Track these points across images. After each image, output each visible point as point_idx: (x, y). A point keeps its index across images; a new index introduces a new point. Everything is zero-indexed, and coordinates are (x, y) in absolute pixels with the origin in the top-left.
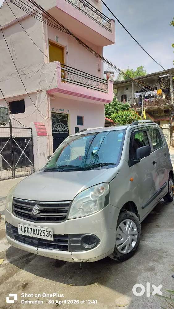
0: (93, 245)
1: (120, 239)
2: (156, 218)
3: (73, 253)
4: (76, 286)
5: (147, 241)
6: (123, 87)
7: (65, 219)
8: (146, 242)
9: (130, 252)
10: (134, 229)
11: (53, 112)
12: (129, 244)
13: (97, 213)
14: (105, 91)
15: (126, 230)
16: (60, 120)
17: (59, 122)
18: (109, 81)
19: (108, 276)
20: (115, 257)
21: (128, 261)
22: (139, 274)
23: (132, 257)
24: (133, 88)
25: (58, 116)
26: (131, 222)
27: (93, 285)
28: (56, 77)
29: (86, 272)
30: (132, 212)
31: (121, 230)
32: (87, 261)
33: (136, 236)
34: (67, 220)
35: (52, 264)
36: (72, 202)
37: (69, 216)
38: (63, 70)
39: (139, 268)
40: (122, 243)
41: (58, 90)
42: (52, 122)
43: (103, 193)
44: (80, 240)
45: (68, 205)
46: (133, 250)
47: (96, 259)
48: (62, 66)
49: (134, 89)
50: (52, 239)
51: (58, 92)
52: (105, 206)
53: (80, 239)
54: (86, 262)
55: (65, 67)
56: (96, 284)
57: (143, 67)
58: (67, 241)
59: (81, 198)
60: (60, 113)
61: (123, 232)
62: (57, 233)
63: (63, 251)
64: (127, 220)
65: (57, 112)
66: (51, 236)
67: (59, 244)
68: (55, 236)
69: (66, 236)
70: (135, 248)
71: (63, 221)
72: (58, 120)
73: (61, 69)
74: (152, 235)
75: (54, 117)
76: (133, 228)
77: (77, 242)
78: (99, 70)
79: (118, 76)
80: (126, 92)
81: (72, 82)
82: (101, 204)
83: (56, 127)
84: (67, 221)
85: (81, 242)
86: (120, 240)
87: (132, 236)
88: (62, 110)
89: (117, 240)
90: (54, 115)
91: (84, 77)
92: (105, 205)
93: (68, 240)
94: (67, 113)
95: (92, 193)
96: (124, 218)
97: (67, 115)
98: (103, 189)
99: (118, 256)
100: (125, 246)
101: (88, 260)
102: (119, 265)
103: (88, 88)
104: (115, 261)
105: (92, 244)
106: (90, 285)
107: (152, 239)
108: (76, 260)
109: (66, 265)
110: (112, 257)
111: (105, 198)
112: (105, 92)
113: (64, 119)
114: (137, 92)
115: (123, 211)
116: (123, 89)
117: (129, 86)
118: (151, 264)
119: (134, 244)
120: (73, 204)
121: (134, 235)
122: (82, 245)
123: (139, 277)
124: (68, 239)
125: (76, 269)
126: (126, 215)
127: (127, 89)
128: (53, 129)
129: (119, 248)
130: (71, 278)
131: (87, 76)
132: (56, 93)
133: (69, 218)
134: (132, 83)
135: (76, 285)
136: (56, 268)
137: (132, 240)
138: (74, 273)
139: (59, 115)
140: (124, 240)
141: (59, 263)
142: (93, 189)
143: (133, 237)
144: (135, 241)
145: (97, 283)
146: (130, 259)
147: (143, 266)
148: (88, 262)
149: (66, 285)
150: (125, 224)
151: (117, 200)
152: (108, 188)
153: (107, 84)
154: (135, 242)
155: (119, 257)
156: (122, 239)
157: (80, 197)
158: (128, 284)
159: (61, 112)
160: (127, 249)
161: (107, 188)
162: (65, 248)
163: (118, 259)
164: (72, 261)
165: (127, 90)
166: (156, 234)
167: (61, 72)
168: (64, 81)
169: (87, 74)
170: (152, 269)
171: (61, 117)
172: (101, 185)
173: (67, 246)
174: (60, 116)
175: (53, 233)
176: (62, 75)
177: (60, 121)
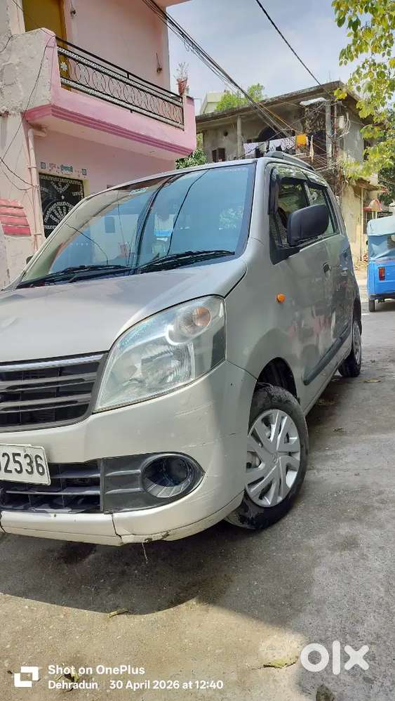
0: (182, 487)
1: (256, 467)
2: (331, 414)
3: (116, 515)
4: (130, 614)
5: (321, 470)
6: (216, 129)
7: (87, 412)
8: (318, 472)
9: (283, 501)
10: (290, 438)
11: (43, 171)
12: (280, 480)
13: (190, 386)
14: (174, 123)
15: (272, 439)
16: (63, 194)
17: (61, 201)
18: (184, 97)
19: (225, 575)
20: (243, 519)
21: (277, 527)
22: (316, 561)
23: (288, 516)
24: (239, 132)
25: (57, 183)
26: (283, 418)
27: (183, 606)
28: (45, 72)
29: (158, 569)
30: (284, 390)
31: (258, 440)
32: (164, 537)
33: (298, 457)
34: (93, 414)
35: (56, 554)
36: (107, 357)
37: (99, 401)
38: (66, 56)
39: (312, 542)
40: (262, 479)
41: (53, 111)
42: (42, 199)
43: (206, 329)
44: (138, 474)
45: (95, 367)
46: (291, 494)
47: (189, 530)
48: (61, 43)
49: (242, 135)
50: (45, 480)
51: (53, 115)
52: (213, 366)
53: (139, 471)
54: (160, 543)
55: (69, 47)
56: (193, 602)
57: (262, 86)
58: (95, 483)
59: (139, 343)
60: (62, 178)
61: (262, 445)
62: (62, 458)
63: (82, 512)
64: (271, 411)
65: (54, 172)
66: (41, 471)
67: (69, 493)
68: (54, 469)
69: (91, 466)
70: (295, 490)
71: (80, 418)
72: (59, 196)
73: (59, 53)
74: (329, 453)
75: (47, 187)
76: (288, 436)
77: (129, 480)
78: (160, 70)
79: (202, 107)
80: (225, 143)
81: (87, 90)
82: (200, 359)
83: (53, 213)
84: (92, 417)
85: (143, 478)
86: (255, 469)
87: (287, 456)
88: (66, 168)
89: (249, 470)
90: (46, 181)
91: (121, 81)
92: (214, 364)
93: (98, 478)
94: (82, 177)
95: (170, 327)
96: (264, 405)
97: (81, 181)
98: (204, 314)
99: (252, 513)
100: (269, 486)
101: (168, 535)
102: (254, 540)
103: (132, 110)
104: (244, 529)
105: (177, 484)
106: (175, 608)
107: (331, 463)
108: (128, 539)
109: (96, 554)
110: (235, 521)
111: (214, 342)
112: (176, 127)
113: (75, 194)
114: (249, 141)
115: (261, 387)
116: (217, 134)
117: (230, 126)
118: (344, 530)
119: (291, 478)
120: (109, 361)
121: (290, 454)
122: (145, 490)
123: (317, 570)
124: (99, 475)
125: (127, 564)
126: (271, 397)
127: (226, 134)
128: (46, 219)
129: (254, 491)
130: (114, 590)
131: (128, 78)
132: (49, 120)
133: (98, 407)
134: (236, 118)
135: (131, 611)
136: (65, 566)
137: (288, 468)
138: (123, 573)
139: (59, 180)
140: (267, 469)
141: (74, 552)
142: (174, 316)
143: (288, 459)
144: (295, 470)
145: (195, 599)
146: (283, 521)
147: (323, 537)
148: (168, 539)
149: (98, 616)
150: (267, 422)
151: (247, 351)
152: (221, 314)
153: (179, 104)
154: (296, 473)
155: (254, 517)
156: (262, 466)
157: (134, 340)
158: (288, 593)
159: (65, 174)
160: (275, 494)
161: (217, 315)
162: (91, 505)
163: (251, 522)
164: (116, 542)
165: (227, 137)
166: (339, 451)
167: (60, 62)
168: (68, 87)
169: (128, 73)
170: (350, 544)
171: (66, 187)
172: (200, 303)
173: (96, 498)
174: (63, 185)
175: (49, 459)
176: (61, 69)
177: (63, 197)
